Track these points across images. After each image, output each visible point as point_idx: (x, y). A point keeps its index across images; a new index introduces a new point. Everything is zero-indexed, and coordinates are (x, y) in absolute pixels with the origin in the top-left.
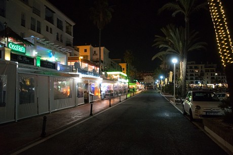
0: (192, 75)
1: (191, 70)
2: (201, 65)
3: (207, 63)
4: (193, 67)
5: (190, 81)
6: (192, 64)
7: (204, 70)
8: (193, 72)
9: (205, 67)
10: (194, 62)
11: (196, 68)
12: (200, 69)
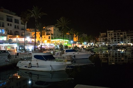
0: (118, 38)
1: (118, 35)
2: (124, 32)
3: (129, 31)
4: (119, 34)
5: (117, 42)
6: (119, 32)
7: (126, 35)
8: (119, 36)
9: (127, 33)
10: (120, 31)
11: (121, 34)
12: (124, 35)
